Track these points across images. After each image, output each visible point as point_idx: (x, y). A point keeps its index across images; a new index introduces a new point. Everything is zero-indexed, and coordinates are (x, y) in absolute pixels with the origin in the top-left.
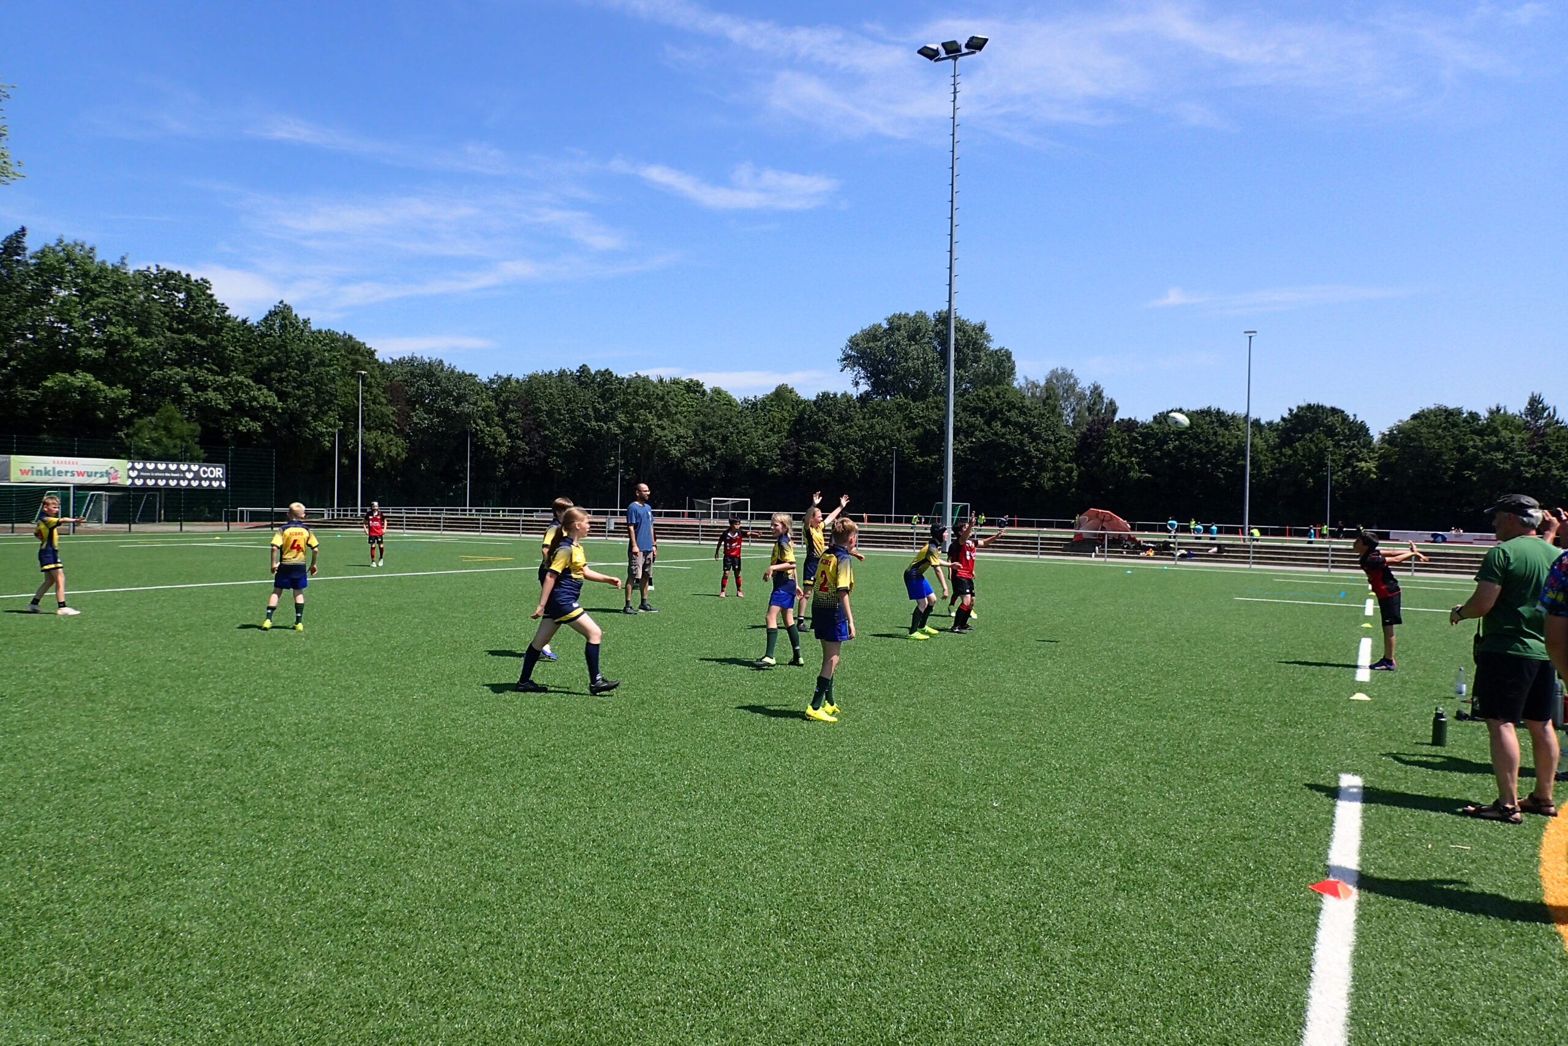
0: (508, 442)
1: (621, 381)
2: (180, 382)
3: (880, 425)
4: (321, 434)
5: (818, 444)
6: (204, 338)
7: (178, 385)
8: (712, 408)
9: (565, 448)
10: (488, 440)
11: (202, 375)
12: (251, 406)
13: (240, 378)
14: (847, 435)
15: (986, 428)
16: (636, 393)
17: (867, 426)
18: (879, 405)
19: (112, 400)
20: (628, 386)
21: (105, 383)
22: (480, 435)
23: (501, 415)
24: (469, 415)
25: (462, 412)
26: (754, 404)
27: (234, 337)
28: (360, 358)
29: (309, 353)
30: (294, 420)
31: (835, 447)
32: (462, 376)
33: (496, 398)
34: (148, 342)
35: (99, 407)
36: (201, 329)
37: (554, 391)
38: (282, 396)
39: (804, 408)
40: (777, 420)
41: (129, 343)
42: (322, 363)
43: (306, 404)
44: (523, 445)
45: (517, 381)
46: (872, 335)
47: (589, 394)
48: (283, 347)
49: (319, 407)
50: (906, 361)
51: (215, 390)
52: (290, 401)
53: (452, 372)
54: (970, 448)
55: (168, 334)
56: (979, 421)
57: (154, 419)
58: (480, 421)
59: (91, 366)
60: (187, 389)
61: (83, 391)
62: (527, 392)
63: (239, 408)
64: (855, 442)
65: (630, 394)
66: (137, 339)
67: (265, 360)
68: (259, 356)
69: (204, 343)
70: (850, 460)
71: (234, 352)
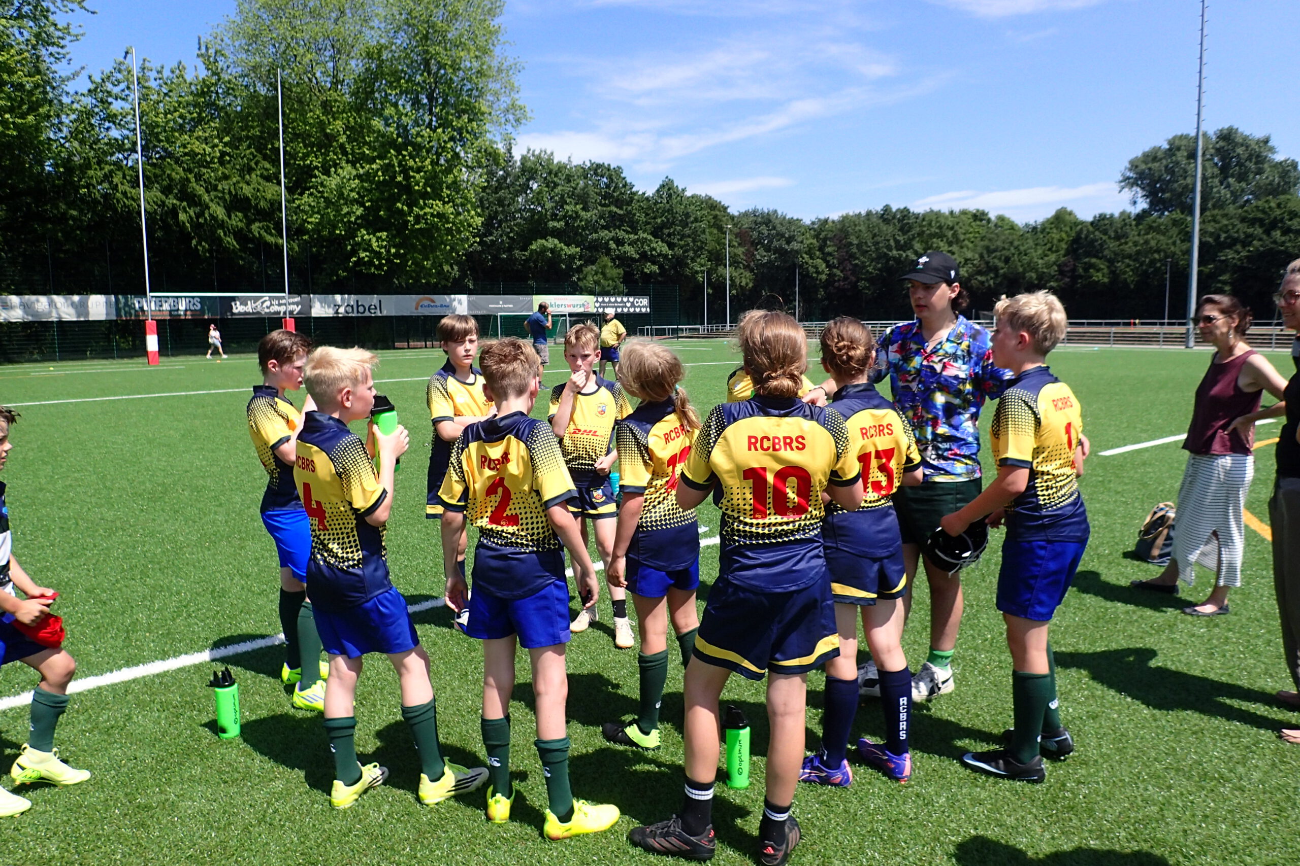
0: (827, 271)
1: (917, 216)
2: (608, 241)
3: (1154, 240)
4: (697, 272)
5: (1094, 260)
6: (621, 209)
7: (607, 243)
8: (996, 234)
9: (871, 273)
10: (811, 270)
11: (621, 234)
12: (652, 255)
13: (645, 235)
14: (1123, 250)
15: (1265, 237)
16: (930, 224)
17: (1142, 242)
18: (1154, 222)
19: (569, 256)
20: (924, 220)
21: (565, 245)
22: (806, 266)
23: (821, 249)
24: (797, 252)
25: (792, 250)
26: (1035, 229)
27: (640, 206)
28: (718, 213)
29: (688, 213)
30: (680, 262)
31: (1111, 262)
32: (791, 222)
33: (817, 236)
34: (589, 214)
35: (562, 261)
36: (619, 203)
37: (863, 228)
38: (671, 246)
39: (1081, 229)
40: (1055, 241)
41: (577, 216)
42: (696, 220)
43: (686, 251)
44: (838, 272)
45: (833, 222)
46: (1152, 157)
47: (891, 228)
48: (670, 211)
49: (695, 252)
50: (1185, 178)
51: (629, 245)
52: (676, 249)
53: (785, 218)
54: (1247, 257)
55: (599, 208)
56: (1258, 231)
57: (594, 268)
58: (805, 256)
59: (556, 233)
60: (613, 245)
61: (552, 251)
62: (841, 230)
63: (644, 256)
64: (1129, 256)
65: (924, 226)
66: (583, 213)
67: (659, 221)
68: (655, 218)
69: (622, 212)
70: (1125, 272)
71: (640, 217)
